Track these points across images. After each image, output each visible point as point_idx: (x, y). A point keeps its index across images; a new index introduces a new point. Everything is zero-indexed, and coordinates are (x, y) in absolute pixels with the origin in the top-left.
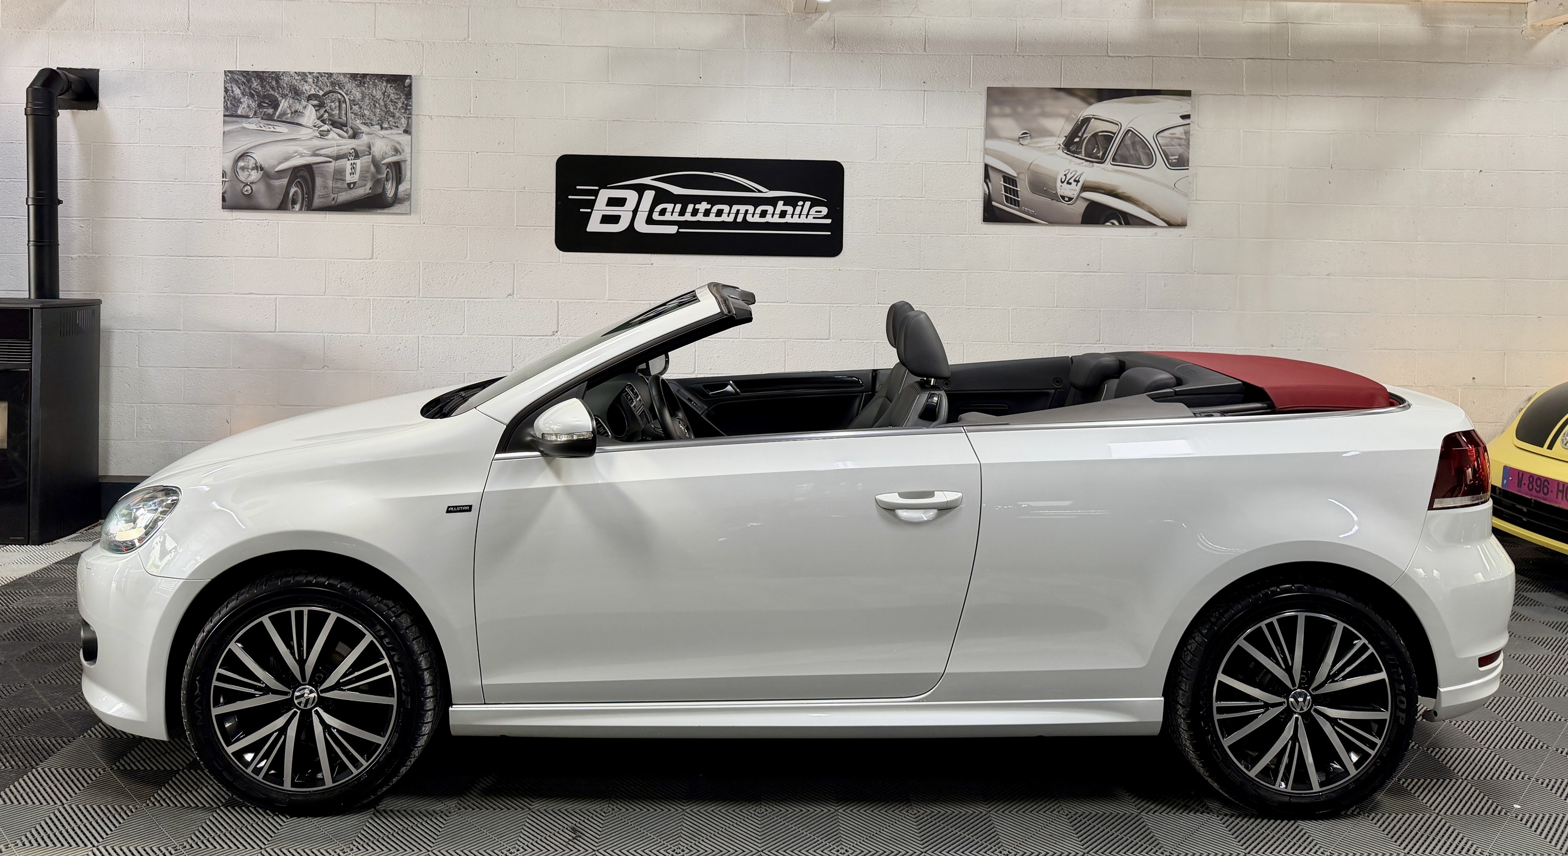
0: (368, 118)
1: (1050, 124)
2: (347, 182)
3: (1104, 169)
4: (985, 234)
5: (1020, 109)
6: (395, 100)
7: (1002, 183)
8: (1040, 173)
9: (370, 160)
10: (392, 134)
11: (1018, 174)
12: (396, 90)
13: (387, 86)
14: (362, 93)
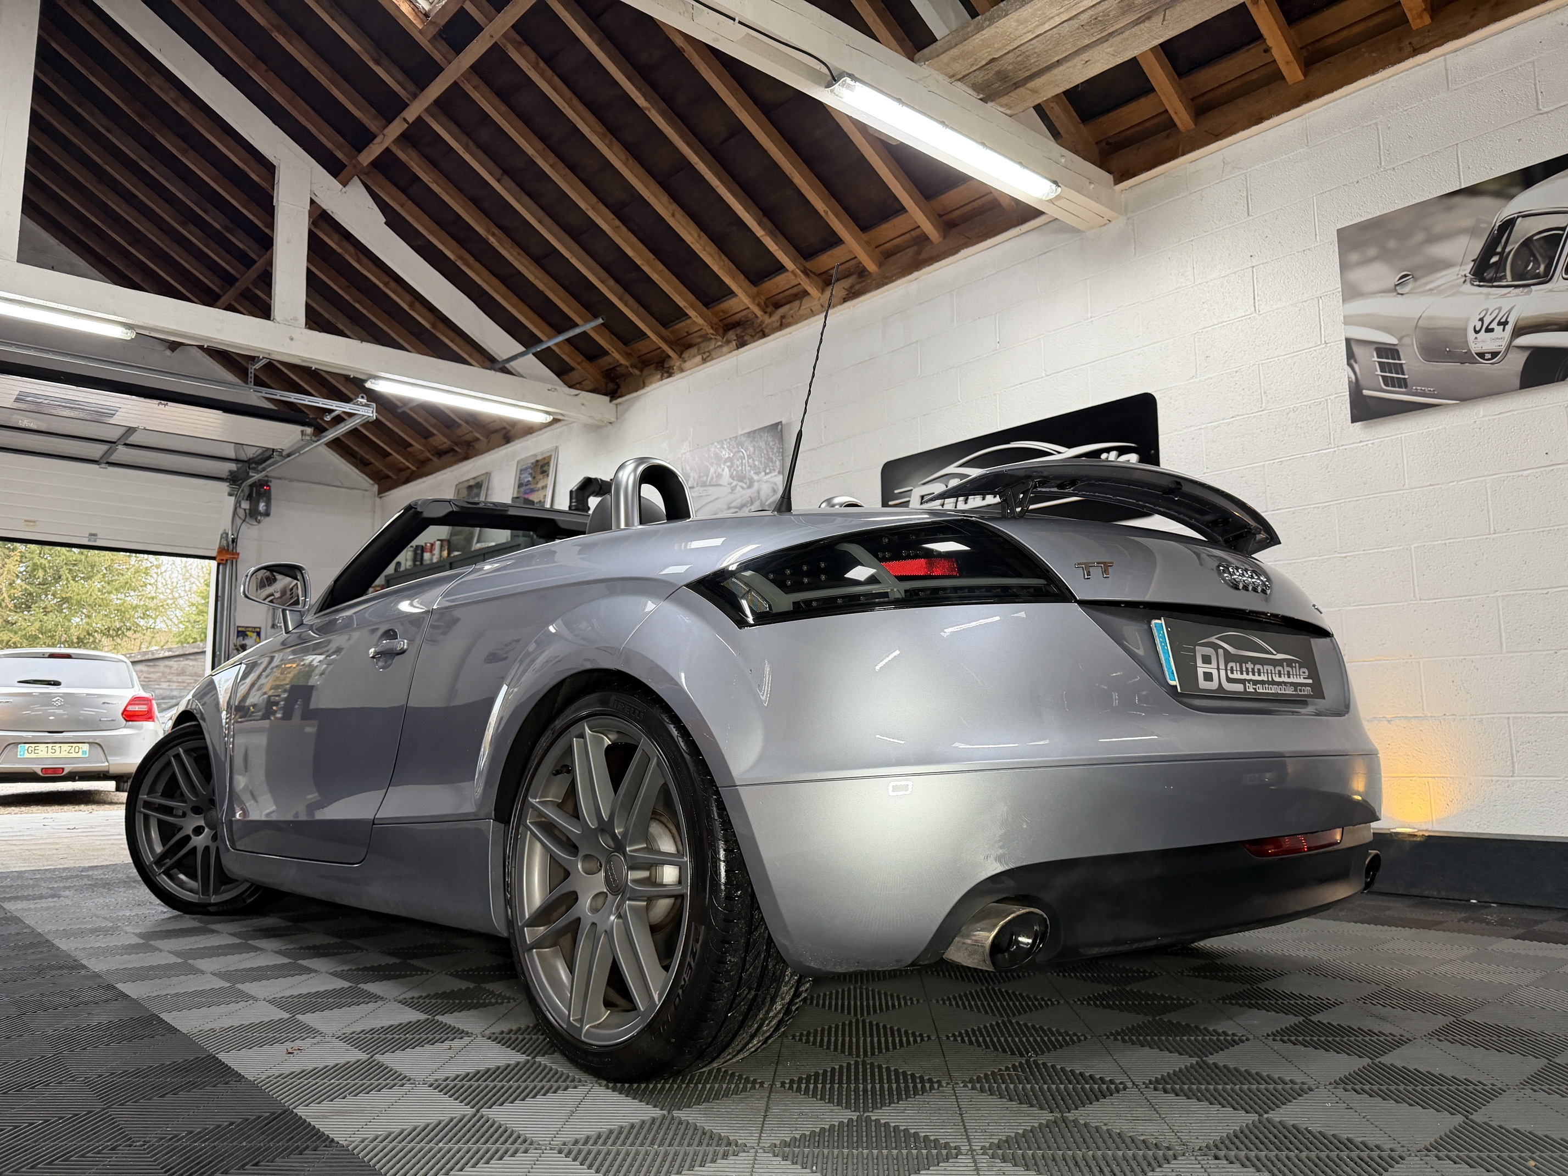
0: (757, 468)
1: (1442, 250)
3: (1551, 291)
4: (1361, 442)
5: (1392, 244)
6: (773, 447)
7: (1376, 359)
8: (1437, 329)
11: (1400, 340)
12: (773, 437)
13: (768, 436)
14: (754, 447)
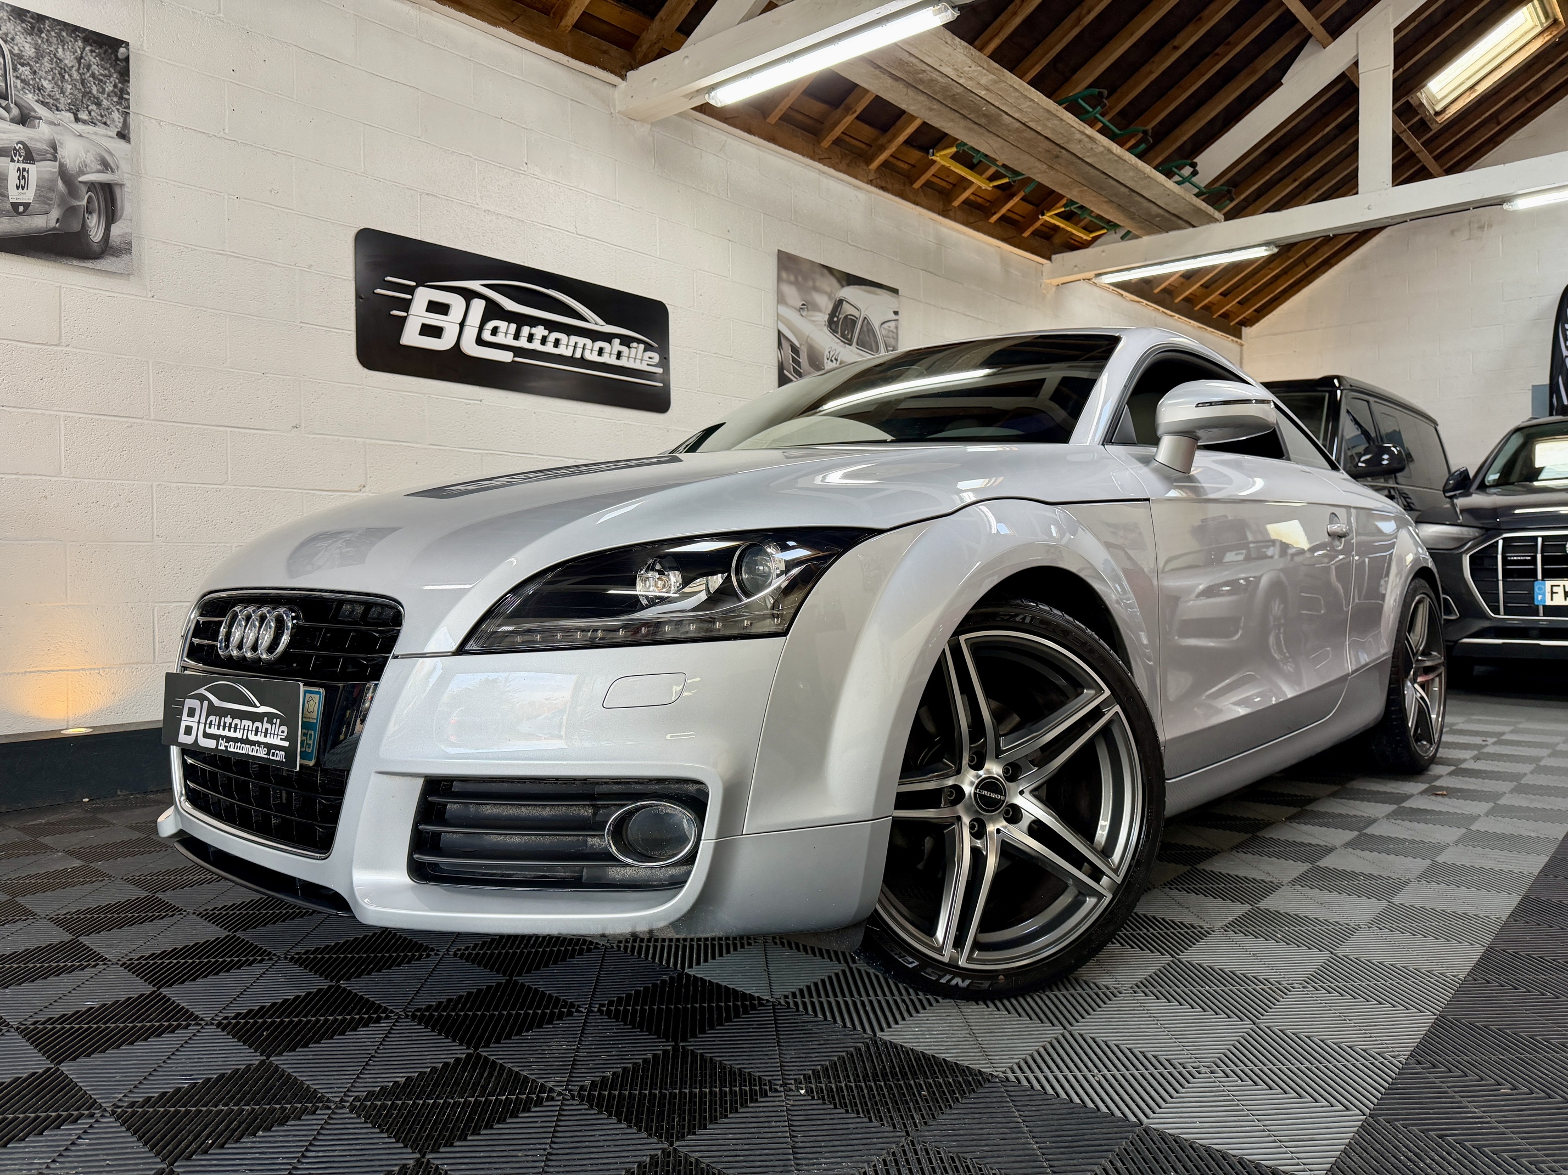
0: (49, 95)
1: (819, 299)
2: (11, 201)
3: (852, 351)
5: (800, 279)
6: (101, 77)
7: (790, 352)
8: (813, 347)
9: (57, 170)
10: (96, 134)
11: (800, 345)
12: (102, 60)
13: (84, 49)
14: (37, 48)
